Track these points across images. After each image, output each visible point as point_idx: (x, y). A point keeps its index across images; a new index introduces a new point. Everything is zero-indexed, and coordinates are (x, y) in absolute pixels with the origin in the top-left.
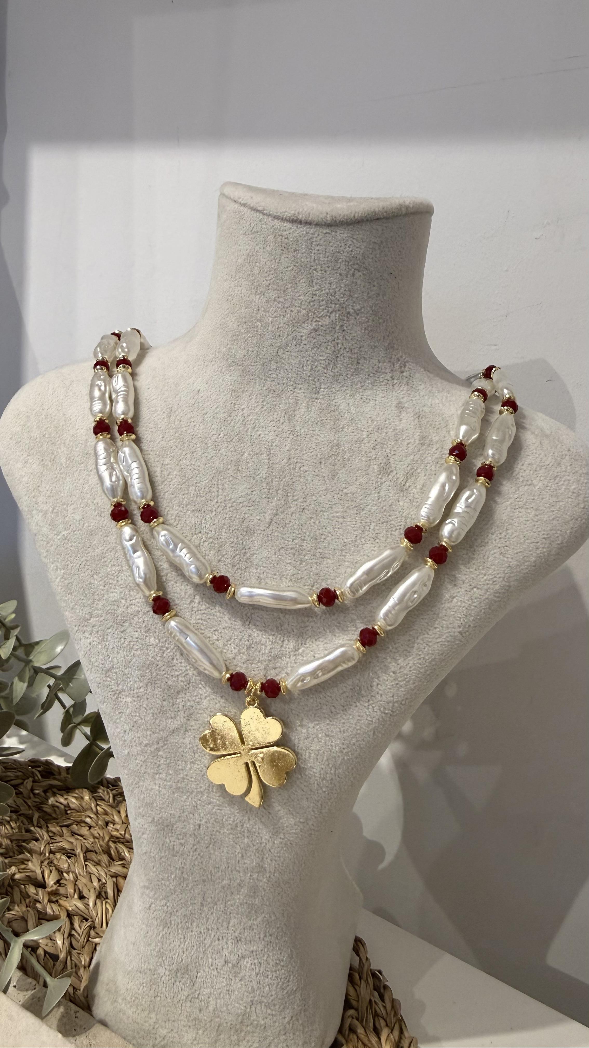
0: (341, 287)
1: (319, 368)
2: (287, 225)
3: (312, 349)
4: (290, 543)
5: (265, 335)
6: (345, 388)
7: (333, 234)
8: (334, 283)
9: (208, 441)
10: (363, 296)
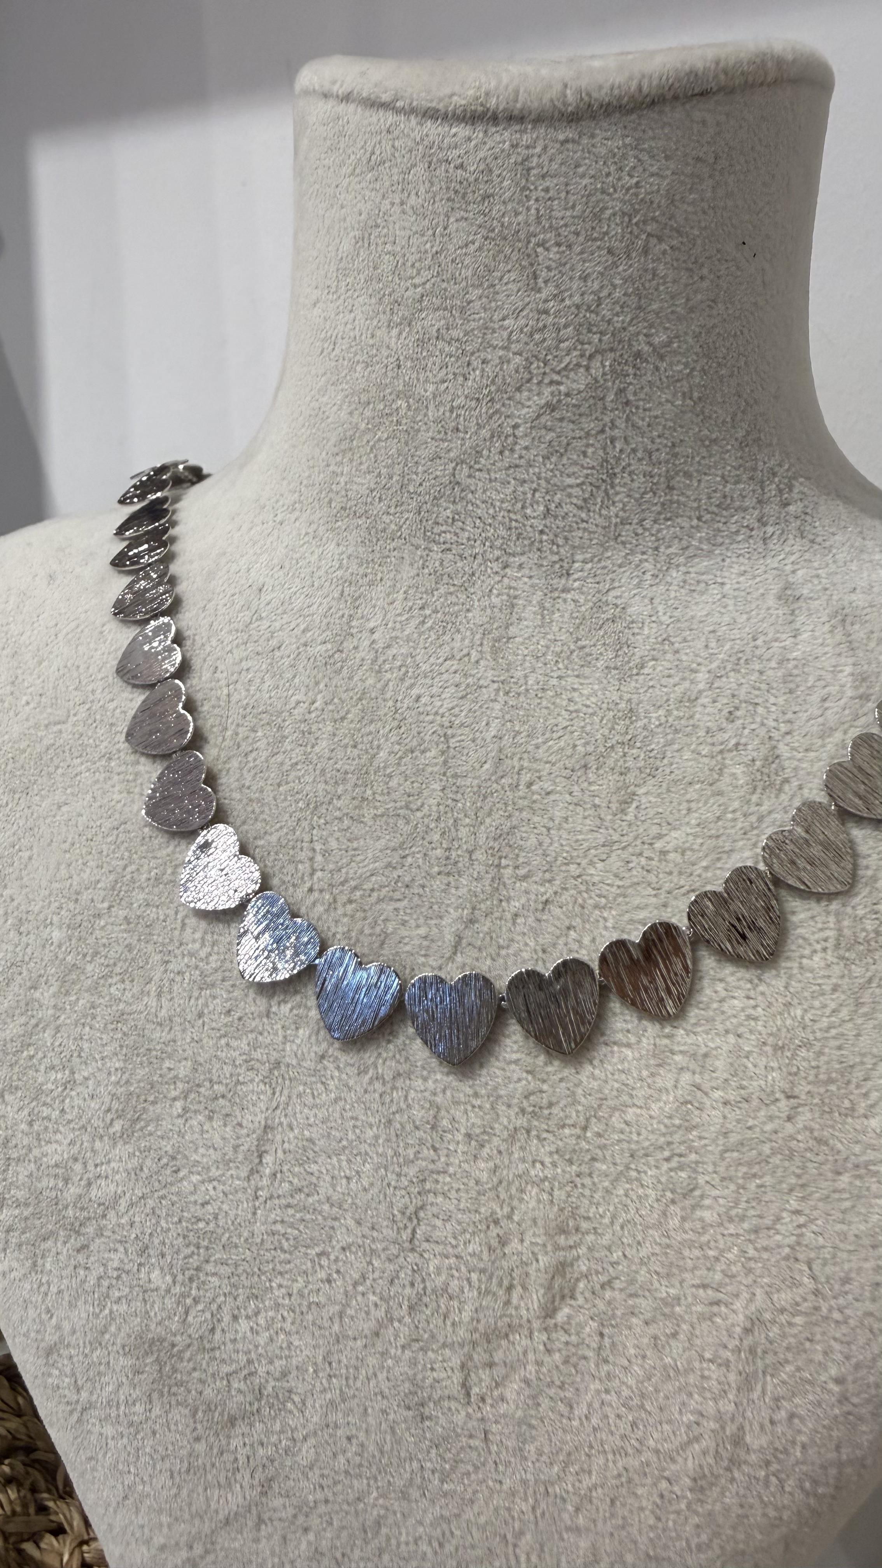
0: (614, 287)
1: (566, 508)
2: (461, 131)
3: (546, 458)
6: (640, 557)
7: (585, 141)
8: (595, 275)
9: (284, 721)
10: (673, 308)
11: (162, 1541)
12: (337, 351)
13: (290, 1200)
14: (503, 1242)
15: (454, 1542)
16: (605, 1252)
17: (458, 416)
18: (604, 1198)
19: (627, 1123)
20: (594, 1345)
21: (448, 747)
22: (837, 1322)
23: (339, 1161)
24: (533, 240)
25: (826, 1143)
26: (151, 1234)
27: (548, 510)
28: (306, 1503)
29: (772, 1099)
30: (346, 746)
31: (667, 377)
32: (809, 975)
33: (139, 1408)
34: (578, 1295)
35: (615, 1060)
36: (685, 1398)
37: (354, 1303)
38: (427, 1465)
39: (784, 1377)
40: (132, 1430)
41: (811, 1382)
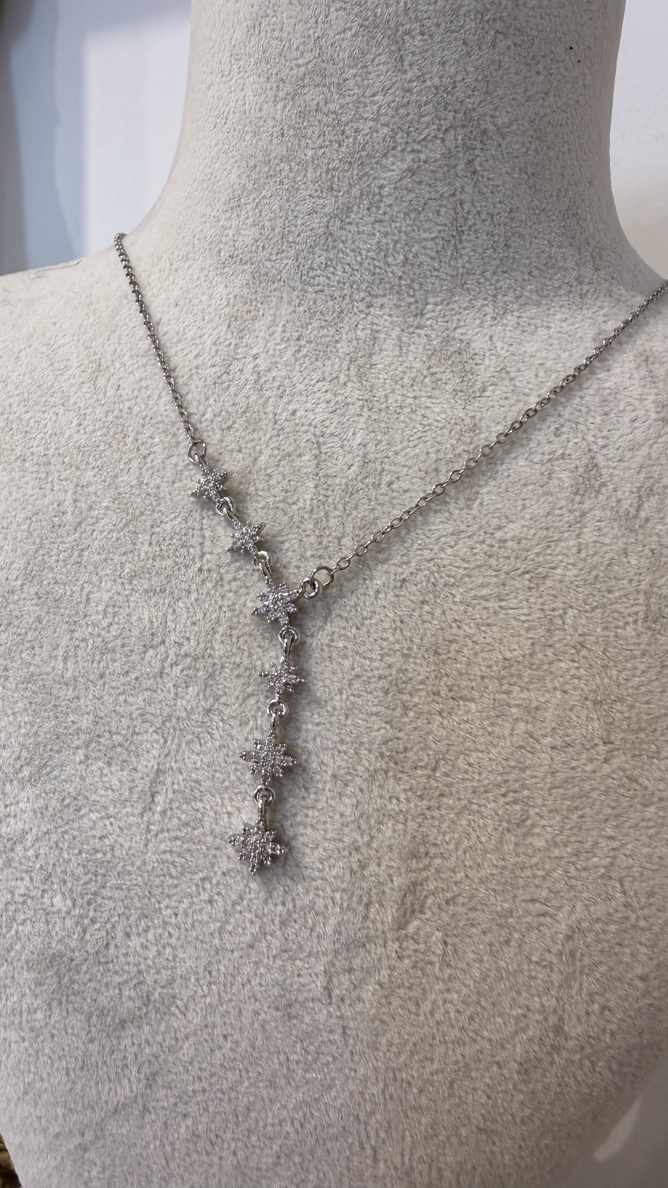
11: (57, 1129)
12: (229, 124)
14: (363, 866)
15: (313, 1123)
16: (450, 873)
17: (333, 176)
18: (449, 827)
19: (470, 765)
20: (439, 952)
22: (643, 929)
23: (222, 799)
24: (401, 29)
25: (636, 781)
26: (54, 865)
27: (407, 259)
28: (186, 1094)
29: (592, 744)
32: (623, 642)
33: (39, 1015)
34: (426, 910)
35: (460, 713)
36: (515, 995)
37: (232, 920)
38: (294, 1057)
39: (598, 975)
40: (33, 1034)
41: (620, 980)
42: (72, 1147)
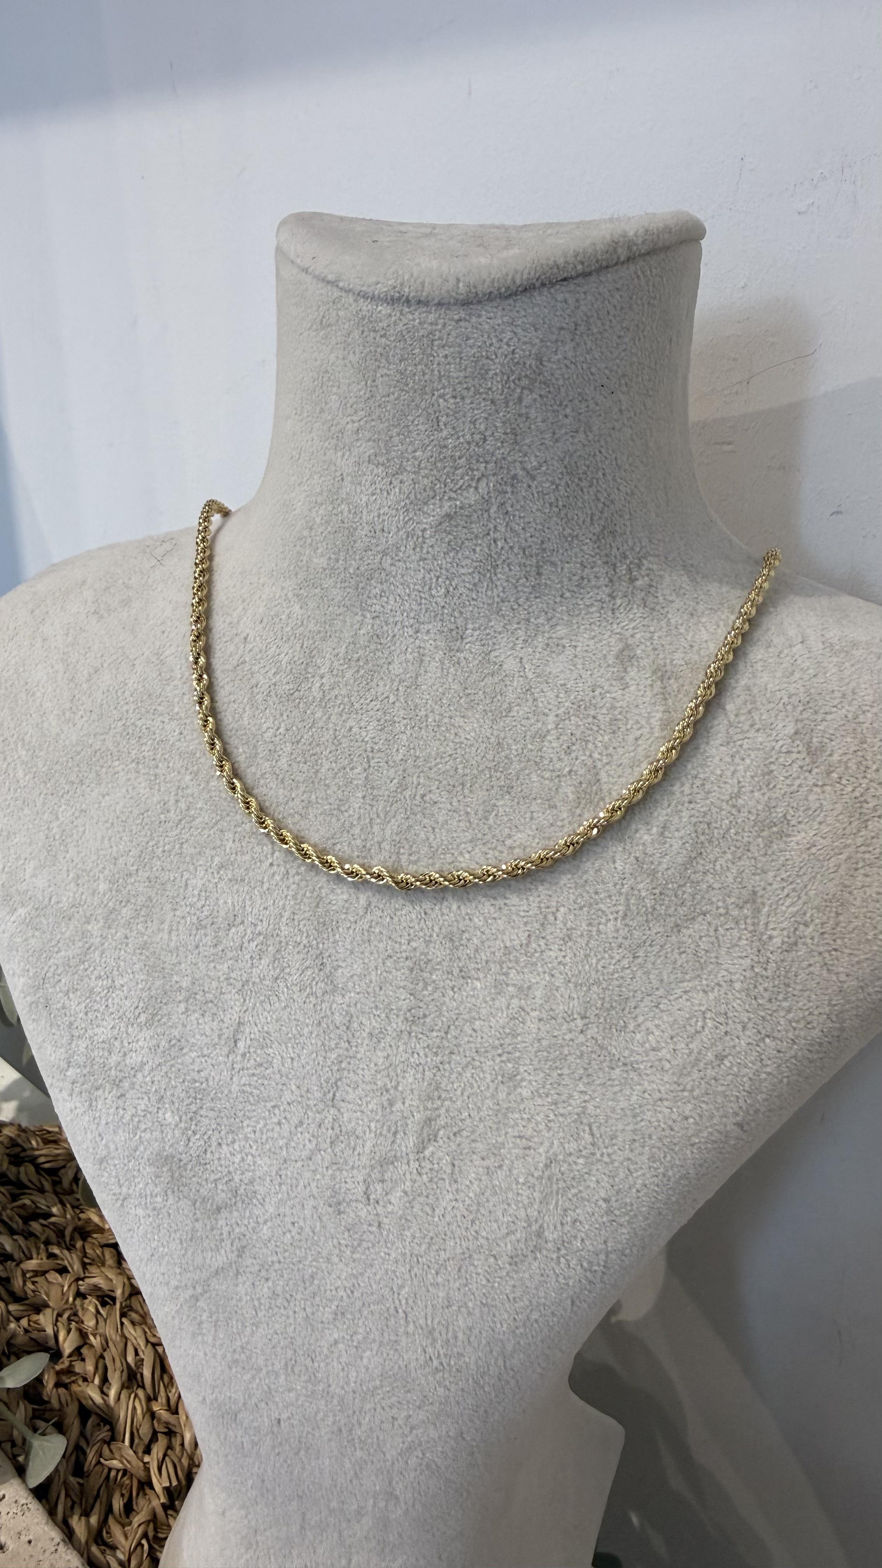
0: (496, 428)
1: (462, 590)
2: (384, 309)
3: (446, 553)
4: (404, 947)
5: (355, 529)
6: (516, 626)
7: (474, 319)
8: (481, 420)
9: (258, 741)
10: (543, 441)
11: (176, 1283)
12: (302, 460)
13: (254, 1071)
14: (391, 1103)
15: (360, 1291)
16: (456, 1113)
17: (384, 521)
18: (457, 1078)
19: (474, 1030)
20: (449, 1171)
21: (369, 766)
22: (606, 1163)
23: (287, 1048)
24: (436, 393)
25: (605, 1048)
27: (448, 591)
28: (267, 1263)
29: (572, 1018)
30: (299, 763)
31: (538, 492)
32: (603, 936)
33: (159, 1199)
34: (439, 1139)
35: (468, 989)
36: (506, 1207)
37: (295, 1139)
38: (343, 1242)
39: (570, 1196)
40: (156, 1213)
41: (588, 1201)
42: (188, 1297)
